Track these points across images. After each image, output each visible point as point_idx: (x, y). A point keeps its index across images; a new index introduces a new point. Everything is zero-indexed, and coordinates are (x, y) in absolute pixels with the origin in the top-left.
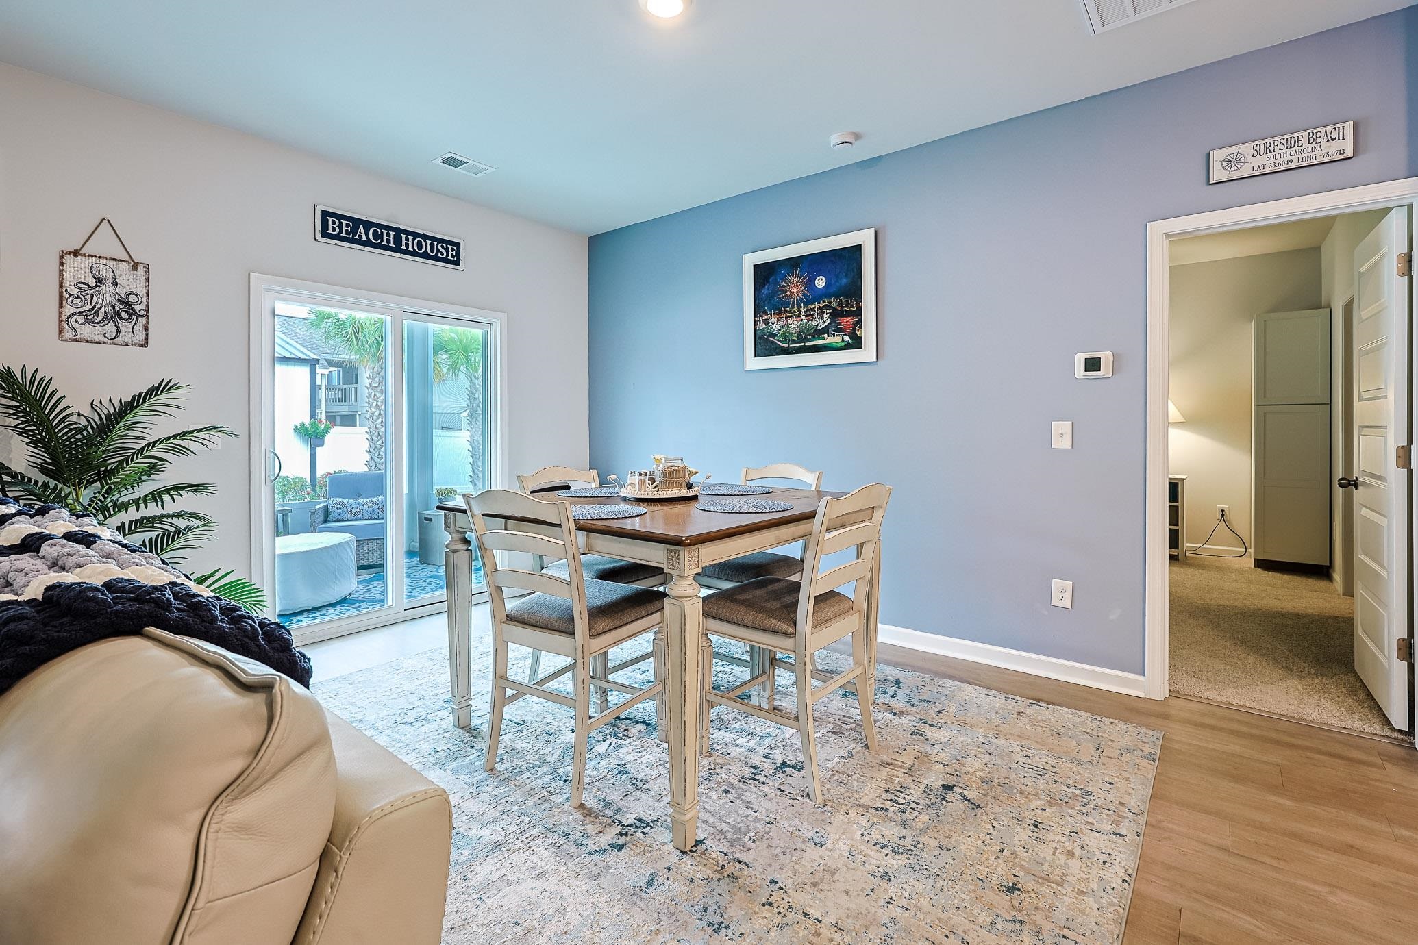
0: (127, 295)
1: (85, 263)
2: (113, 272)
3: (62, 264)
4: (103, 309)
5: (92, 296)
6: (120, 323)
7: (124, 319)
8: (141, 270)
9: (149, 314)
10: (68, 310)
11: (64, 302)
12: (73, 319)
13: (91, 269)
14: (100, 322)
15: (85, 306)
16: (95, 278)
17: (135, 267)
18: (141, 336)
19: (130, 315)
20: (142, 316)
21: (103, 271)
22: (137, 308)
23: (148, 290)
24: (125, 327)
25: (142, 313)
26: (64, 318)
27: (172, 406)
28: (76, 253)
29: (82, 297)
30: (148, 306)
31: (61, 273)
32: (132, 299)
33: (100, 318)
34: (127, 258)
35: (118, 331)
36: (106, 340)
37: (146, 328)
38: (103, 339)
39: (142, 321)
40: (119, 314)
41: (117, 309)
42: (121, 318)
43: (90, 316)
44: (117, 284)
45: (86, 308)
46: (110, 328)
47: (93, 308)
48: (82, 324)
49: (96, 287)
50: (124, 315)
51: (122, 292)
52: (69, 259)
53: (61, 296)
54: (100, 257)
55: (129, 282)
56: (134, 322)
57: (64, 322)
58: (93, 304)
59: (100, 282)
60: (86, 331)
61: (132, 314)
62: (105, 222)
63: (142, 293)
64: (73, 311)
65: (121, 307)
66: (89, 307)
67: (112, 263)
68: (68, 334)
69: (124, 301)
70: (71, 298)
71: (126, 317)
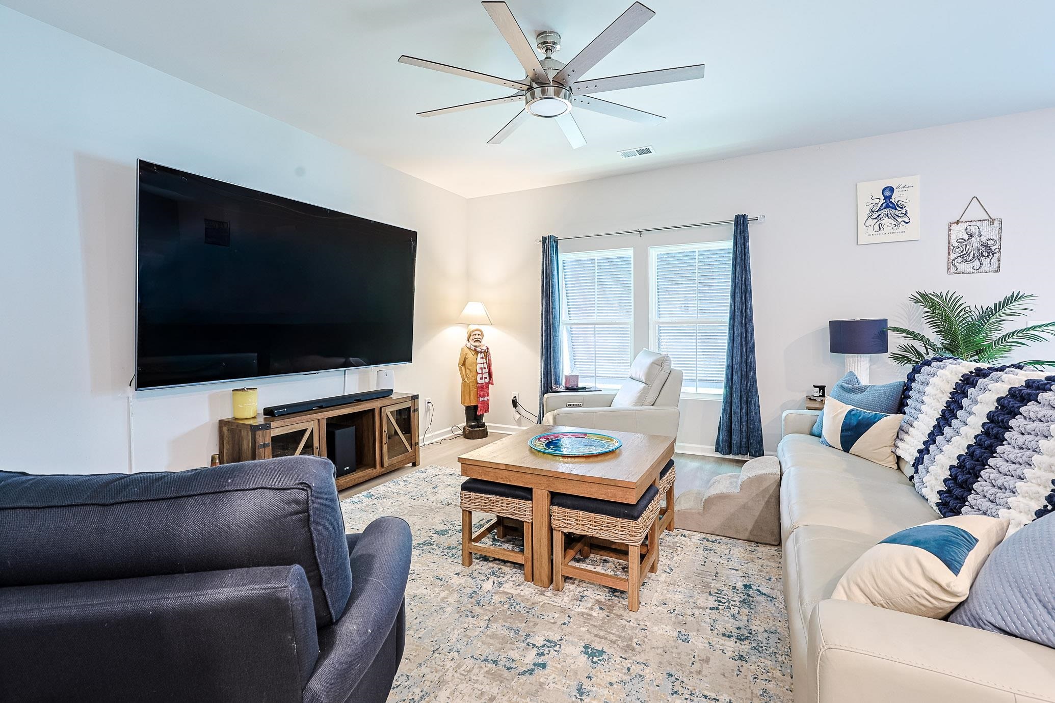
0: (988, 241)
1: (962, 227)
2: (979, 228)
3: (950, 230)
4: (972, 253)
5: (966, 245)
6: (983, 259)
7: (985, 256)
8: (996, 223)
9: (1001, 251)
10: (953, 256)
11: (951, 252)
12: (956, 261)
13: (966, 229)
14: (971, 260)
15: (962, 252)
16: (968, 234)
17: (992, 222)
18: (995, 266)
19: (989, 255)
20: (996, 253)
21: (973, 229)
22: (993, 248)
23: (1001, 236)
24: (986, 261)
25: (997, 250)
26: (951, 261)
27: (1025, 309)
28: (957, 223)
29: (960, 247)
30: (1000, 245)
31: (949, 235)
32: (990, 243)
33: (970, 258)
34: (987, 218)
35: (981, 264)
36: (974, 271)
37: (999, 260)
38: (972, 270)
39: (996, 255)
40: (982, 254)
41: (981, 251)
42: (983, 256)
43: (964, 258)
44: (981, 236)
45: (963, 253)
46: (977, 263)
47: (967, 253)
48: (960, 263)
49: (968, 240)
50: (985, 254)
51: (984, 239)
52: (954, 227)
53: (949, 247)
54: (971, 221)
55: (989, 232)
56: (991, 257)
57: (951, 263)
58: (967, 250)
59: (971, 236)
60: (962, 267)
61: (991, 253)
62: (975, 199)
63: (997, 238)
64: (956, 256)
65: (983, 249)
66: (964, 252)
67: (978, 224)
68: (953, 270)
69: (986, 246)
70: (955, 249)
71: (987, 255)
